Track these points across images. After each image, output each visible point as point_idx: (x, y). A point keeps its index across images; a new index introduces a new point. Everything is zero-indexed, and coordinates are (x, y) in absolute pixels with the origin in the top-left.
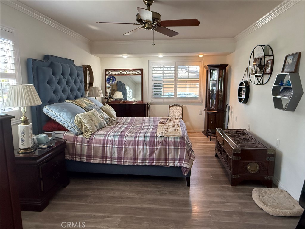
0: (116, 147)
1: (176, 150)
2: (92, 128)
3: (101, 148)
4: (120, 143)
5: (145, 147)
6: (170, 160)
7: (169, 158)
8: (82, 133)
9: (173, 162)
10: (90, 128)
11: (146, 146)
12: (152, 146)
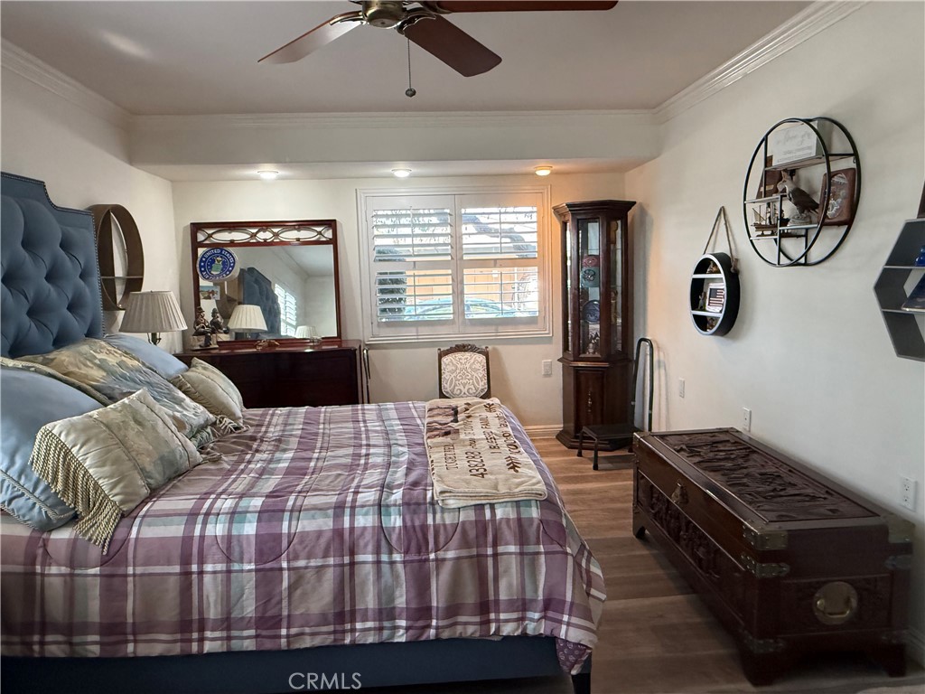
0: (250, 571)
1: (528, 560)
2: (121, 485)
3: (173, 585)
4: (268, 548)
5: (384, 558)
6: (502, 607)
7: (497, 601)
8: (74, 519)
9: (514, 615)
10: (111, 489)
11: (391, 553)
12: (419, 552)
